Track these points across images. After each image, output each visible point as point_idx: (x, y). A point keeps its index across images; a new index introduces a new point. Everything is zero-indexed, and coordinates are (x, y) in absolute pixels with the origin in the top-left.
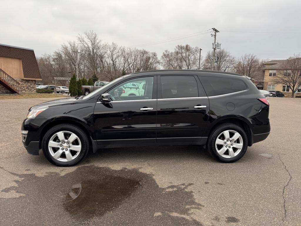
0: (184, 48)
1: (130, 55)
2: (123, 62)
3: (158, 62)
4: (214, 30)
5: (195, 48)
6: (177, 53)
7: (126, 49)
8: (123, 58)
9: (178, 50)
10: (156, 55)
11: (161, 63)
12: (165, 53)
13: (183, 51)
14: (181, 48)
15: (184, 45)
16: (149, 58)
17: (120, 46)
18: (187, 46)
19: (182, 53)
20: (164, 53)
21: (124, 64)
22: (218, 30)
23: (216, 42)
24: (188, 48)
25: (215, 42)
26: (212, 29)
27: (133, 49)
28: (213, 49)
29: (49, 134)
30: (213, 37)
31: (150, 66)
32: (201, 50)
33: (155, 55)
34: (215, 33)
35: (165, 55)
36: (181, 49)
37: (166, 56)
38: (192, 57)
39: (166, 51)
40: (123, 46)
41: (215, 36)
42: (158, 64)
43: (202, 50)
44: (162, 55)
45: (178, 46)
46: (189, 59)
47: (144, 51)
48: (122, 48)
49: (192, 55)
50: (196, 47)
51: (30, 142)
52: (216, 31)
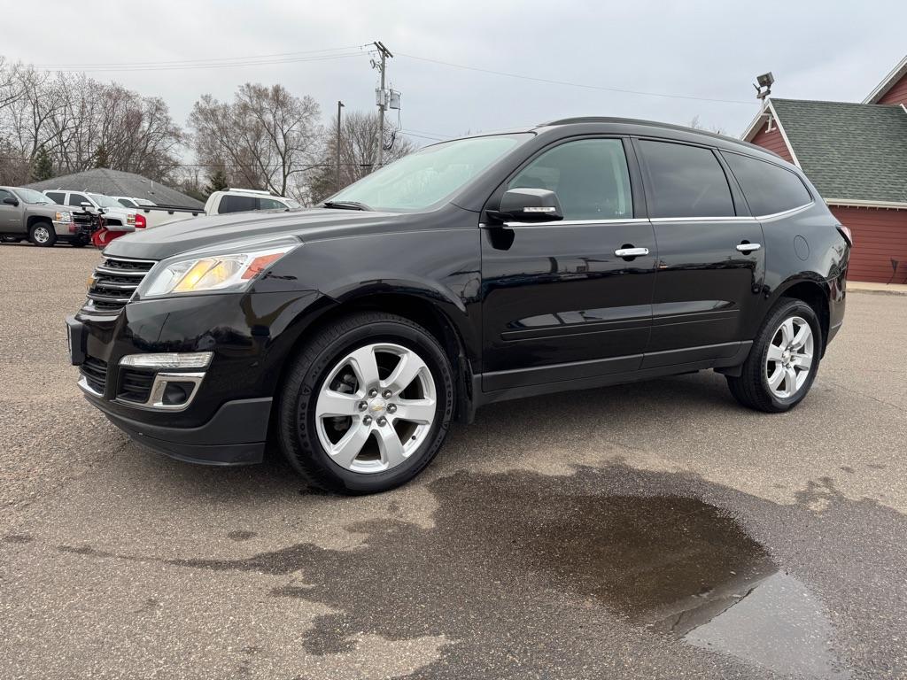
0: (267, 96)
1: (61, 96)
2: (31, 122)
3: (175, 134)
4: (378, 47)
5: (301, 99)
6: (245, 108)
7: (40, 73)
8: (30, 109)
9: (248, 100)
10: (163, 108)
11: (186, 136)
12: (202, 103)
13: (265, 104)
14: (260, 94)
15: (268, 85)
16: (139, 117)
17: (15, 62)
18: (277, 90)
19: (260, 111)
20: (198, 103)
21: (37, 130)
22: (390, 51)
23: (386, 86)
24: (281, 98)
25: (383, 88)
26: (375, 43)
27: (73, 78)
28: (379, 107)
29: (324, 361)
30: (377, 70)
31: (142, 145)
32: (342, 108)
33: (158, 107)
34: (383, 59)
35: (201, 111)
36: (258, 97)
37: (207, 113)
38: (295, 128)
39: (207, 98)
40: (26, 62)
41: (383, 66)
42: (174, 140)
43: (343, 105)
44: (193, 110)
45: (248, 85)
46: (285, 132)
47: (118, 91)
48: (21, 70)
49: (291, 121)
50: (305, 98)
51: (223, 404)
52: (385, 52)
